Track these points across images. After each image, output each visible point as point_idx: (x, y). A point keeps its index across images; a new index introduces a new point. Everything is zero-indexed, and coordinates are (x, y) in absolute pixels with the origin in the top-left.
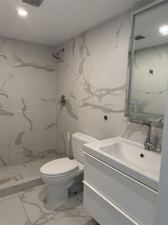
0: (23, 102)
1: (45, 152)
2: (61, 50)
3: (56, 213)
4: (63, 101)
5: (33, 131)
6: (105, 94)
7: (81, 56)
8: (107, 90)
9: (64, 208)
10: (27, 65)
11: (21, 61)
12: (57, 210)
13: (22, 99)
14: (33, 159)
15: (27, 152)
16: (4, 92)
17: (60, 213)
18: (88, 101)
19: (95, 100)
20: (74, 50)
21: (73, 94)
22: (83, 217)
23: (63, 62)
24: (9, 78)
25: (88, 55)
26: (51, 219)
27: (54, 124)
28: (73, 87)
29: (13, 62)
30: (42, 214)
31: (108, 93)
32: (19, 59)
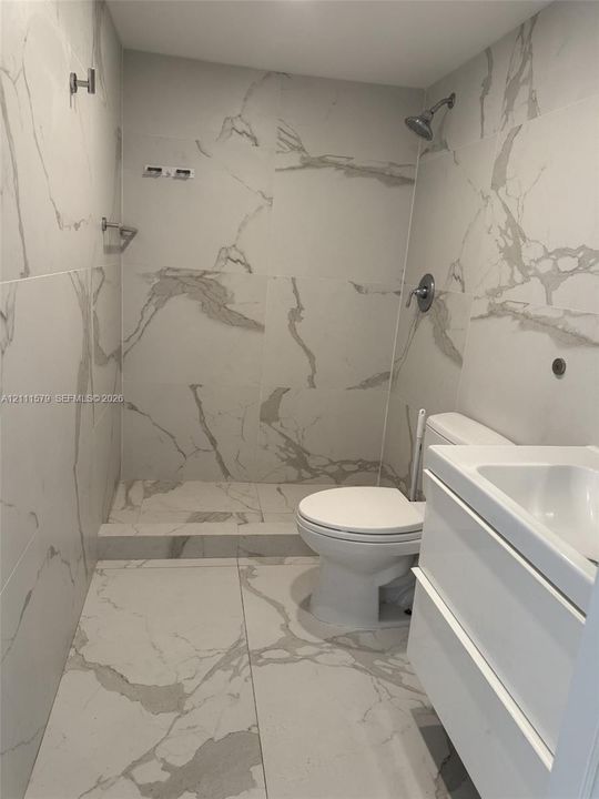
0: (295, 291)
1: (347, 462)
2: (443, 102)
3: (328, 647)
4: (425, 297)
5: (314, 387)
6: (572, 272)
7: (507, 120)
8: (581, 254)
9: (356, 640)
10: (321, 162)
11: (301, 149)
12: (334, 641)
13: (293, 279)
14: (309, 475)
15: (290, 449)
16: (242, 254)
17: (339, 651)
18: (508, 295)
19: (529, 295)
20: (487, 98)
21: (462, 269)
22: (407, 687)
23: (446, 147)
24: (261, 208)
25: (533, 114)
26: (306, 658)
27: (388, 378)
28: (463, 242)
29: (278, 152)
30: (284, 635)
31: (583, 266)
32: (296, 144)
